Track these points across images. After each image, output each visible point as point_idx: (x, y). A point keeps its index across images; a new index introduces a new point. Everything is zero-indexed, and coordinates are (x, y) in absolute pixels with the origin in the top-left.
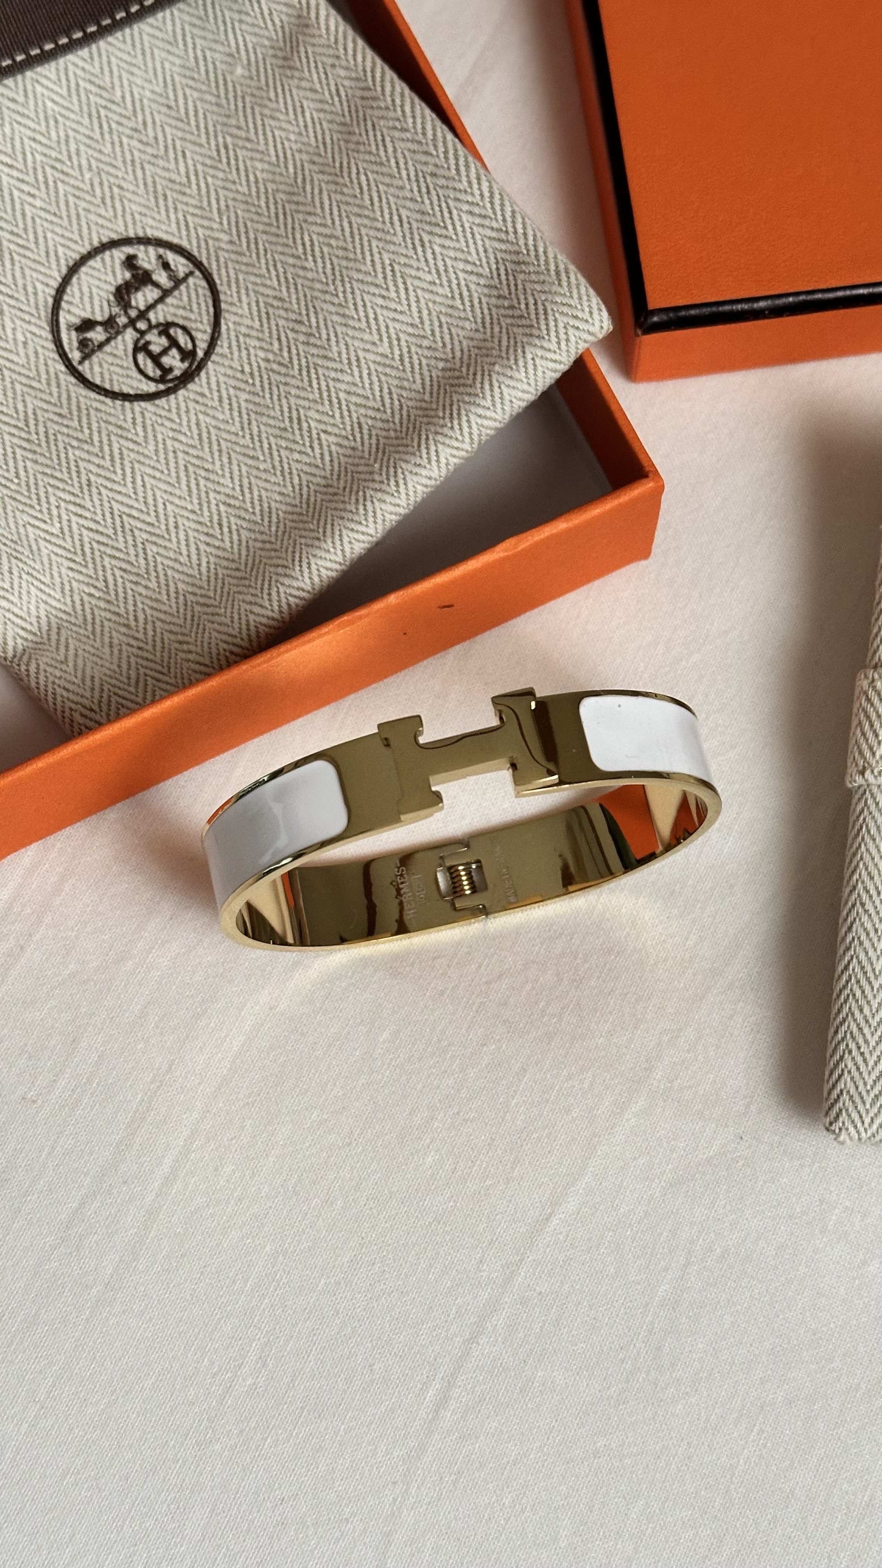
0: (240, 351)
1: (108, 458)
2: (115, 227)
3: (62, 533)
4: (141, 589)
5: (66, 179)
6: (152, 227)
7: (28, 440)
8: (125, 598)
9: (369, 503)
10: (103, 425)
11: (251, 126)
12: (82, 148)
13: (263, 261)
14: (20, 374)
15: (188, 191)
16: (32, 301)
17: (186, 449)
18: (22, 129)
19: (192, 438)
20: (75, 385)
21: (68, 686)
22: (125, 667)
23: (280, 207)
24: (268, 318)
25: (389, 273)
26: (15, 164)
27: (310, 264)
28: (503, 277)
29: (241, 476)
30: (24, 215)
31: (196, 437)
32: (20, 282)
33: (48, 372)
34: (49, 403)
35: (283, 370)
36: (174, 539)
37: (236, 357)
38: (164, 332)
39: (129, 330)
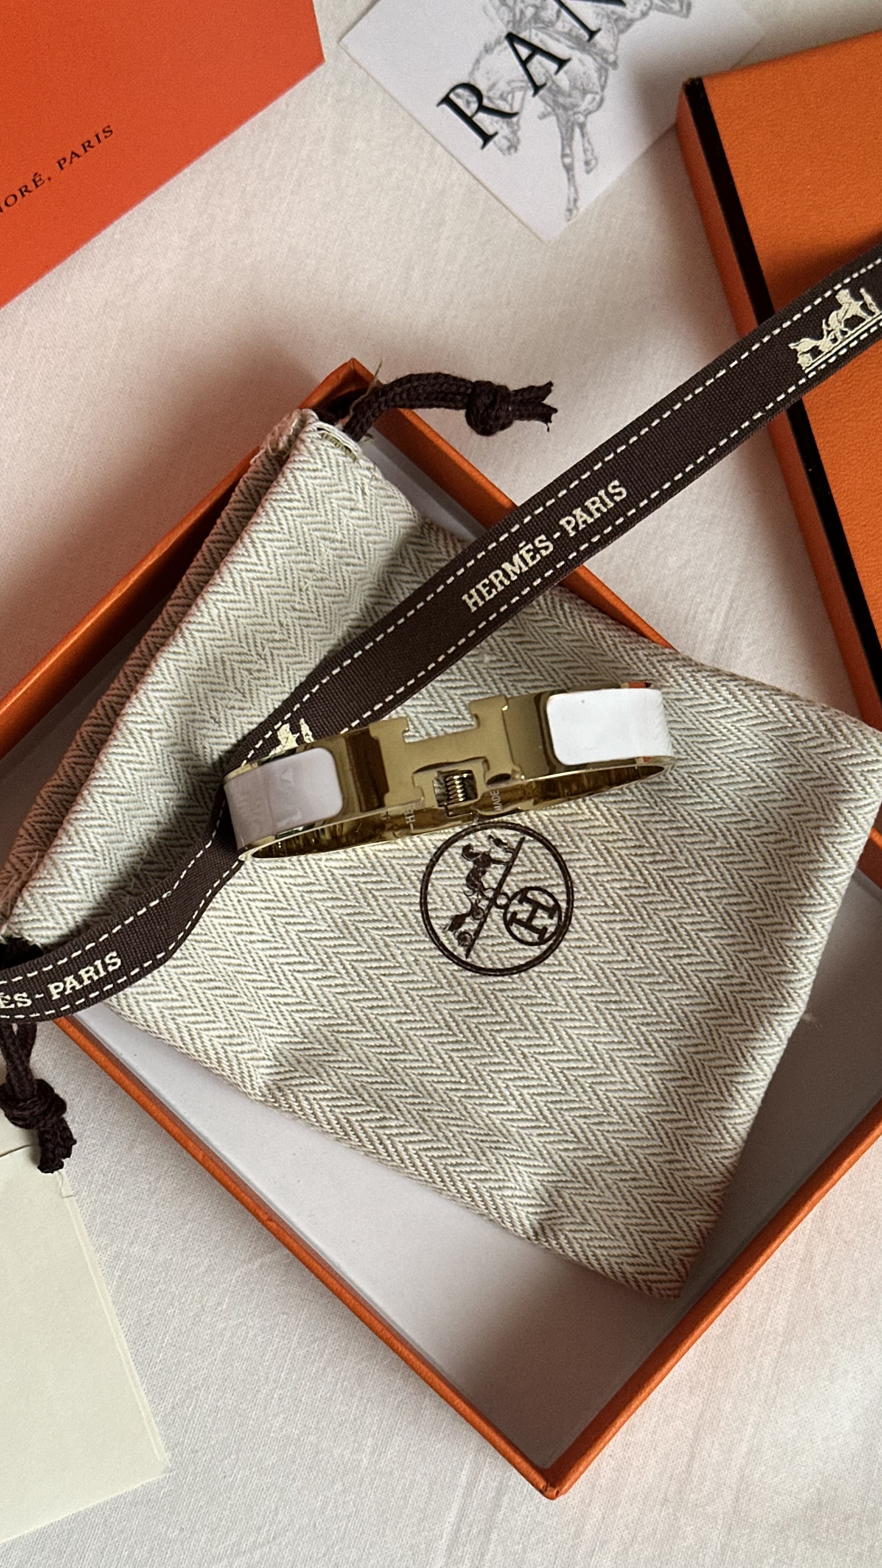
0: (596, 889)
3: (519, 1107)
4: (607, 1127)
7: (457, 1042)
8: (597, 1140)
9: (782, 988)
10: (513, 1001)
14: (424, 989)
16: (405, 922)
17: (590, 992)
19: (590, 980)
20: (471, 977)
22: (632, 1202)
24: (609, 852)
29: (646, 995)
31: (593, 977)
32: (389, 912)
33: (445, 977)
34: (459, 1002)
35: (643, 892)
36: (616, 1072)
37: (595, 896)
38: (524, 899)
39: (494, 909)
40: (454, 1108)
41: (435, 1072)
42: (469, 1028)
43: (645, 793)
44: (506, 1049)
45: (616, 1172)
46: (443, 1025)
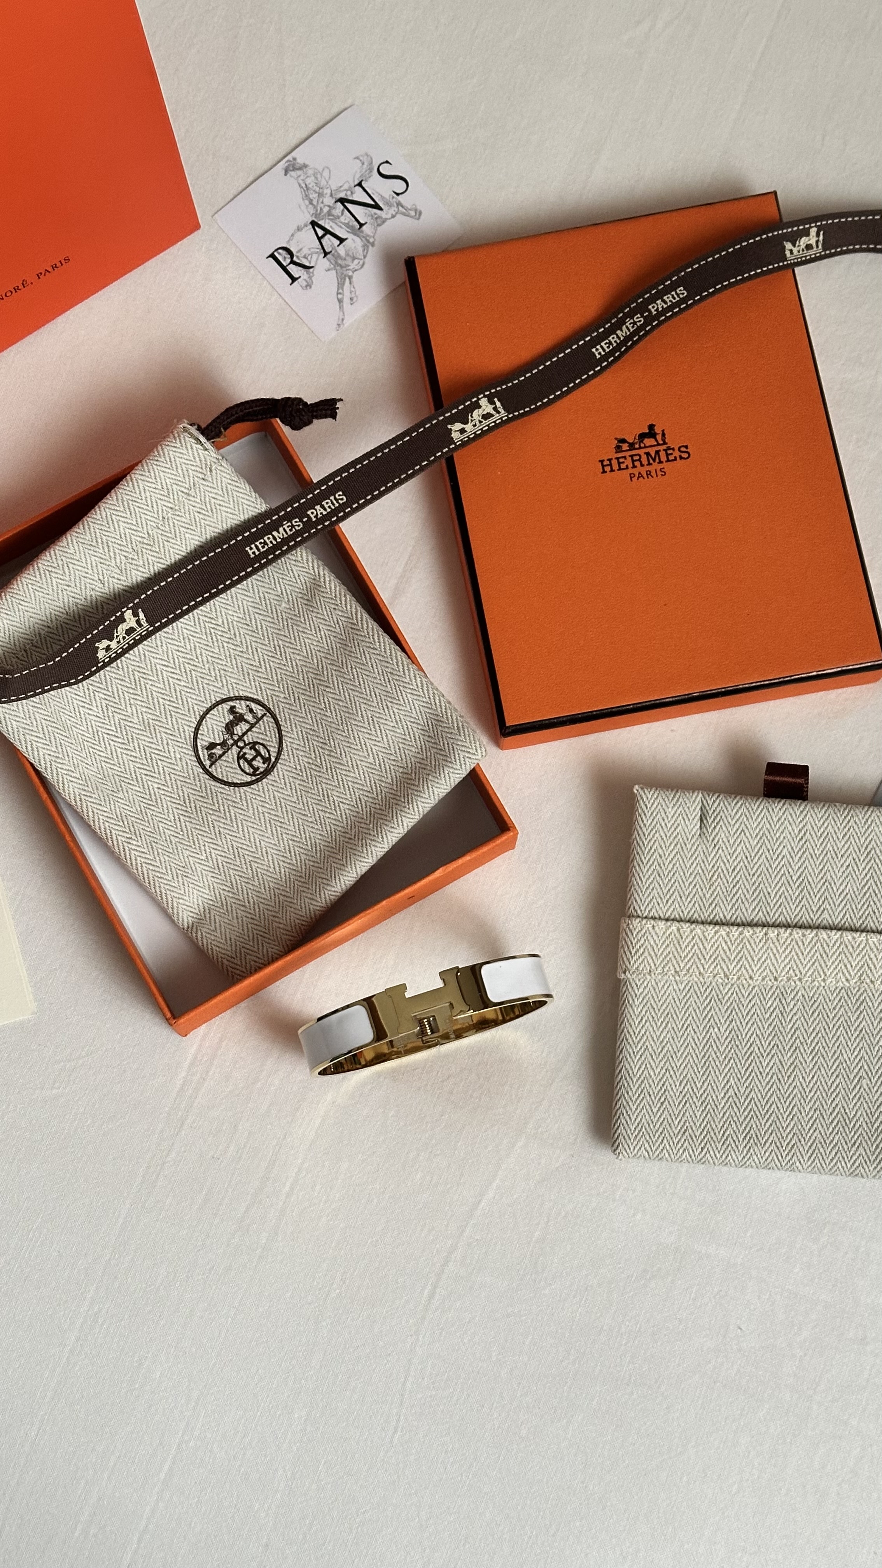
0: (294, 757)
1: (228, 819)
2: (223, 692)
3: (207, 859)
4: (250, 886)
5: (196, 669)
6: (242, 690)
7: (186, 811)
8: (242, 891)
9: (368, 847)
10: (225, 801)
11: (292, 635)
12: (203, 651)
13: (303, 709)
14: (179, 775)
15: (260, 670)
16: (182, 735)
17: (269, 811)
18: (172, 646)
19: (272, 805)
20: (208, 779)
21: (218, 944)
22: (246, 930)
23: (310, 681)
24: (308, 740)
25: (371, 722)
26: (169, 665)
27: (329, 714)
28: (431, 726)
29: (299, 824)
30: (175, 690)
31: (274, 804)
32: (176, 726)
33: (193, 774)
34: (196, 790)
35: (318, 769)
36: (266, 860)
37: (292, 761)
38: (253, 748)
39: (234, 747)
40: (170, 846)
41: (168, 823)
42: (195, 806)
43: (339, 715)
44: (211, 825)
45: (245, 911)
46: (182, 799)
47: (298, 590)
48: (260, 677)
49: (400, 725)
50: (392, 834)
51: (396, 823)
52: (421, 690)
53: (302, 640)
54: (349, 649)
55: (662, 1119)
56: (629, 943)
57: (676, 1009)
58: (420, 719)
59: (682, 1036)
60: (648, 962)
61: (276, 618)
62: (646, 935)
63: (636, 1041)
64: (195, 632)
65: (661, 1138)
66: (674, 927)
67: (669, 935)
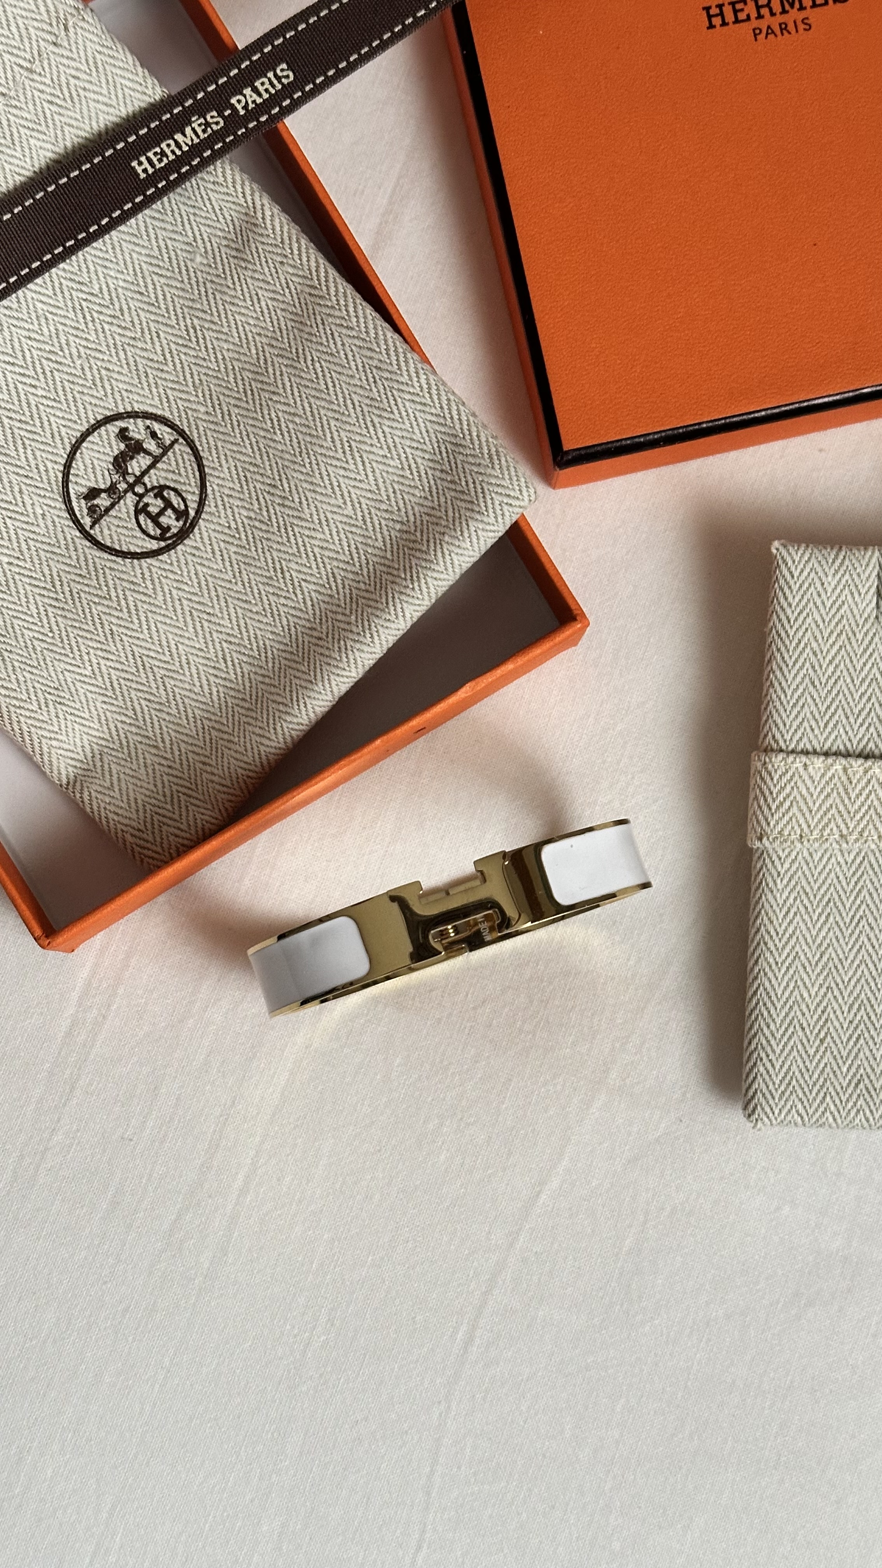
0: (225, 509)
1: (125, 610)
2: (107, 405)
3: (94, 674)
4: (165, 716)
5: (61, 368)
6: (137, 402)
7: (56, 599)
8: (152, 723)
9: (350, 653)
10: (118, 582)
11: (214, 310)
12: (71, 338)
13: (237, 431)
14: (42, 542)
15: (165, 368)
16: (44, 477)
17: (189, 597)
18: (19, 331)
19: (193, 586)
20: (90, 547)
21: (117, 810)
22: (160, 785)
23: (247, 384)
24: (247, 481)
25: (347, 449)
26: (16, 361)
27: (278, 438)
28: (444, 455)
29: (237, 617)
30: (28, 403)
31: (196, 585)
32: (33, 463)
33: (65, 539)
34: (70, 565)
35: (264, 527)
36: (188, 673)
37: (222, 515)
38: (159, 495)
39: (129, 495)
40: (34, 656)
41: (27, 618)
42: (71, 591)
43: (295, 440)
44: (97, 621)
45: (157, 755)
46: (48, 580)
47: (219, 233)
48: (165, 379)
49: (394, 453)
50: (387, 631)
51: (393, 612)
52: (427, 395)
53: (231, 318)
54: (307, 329)
55: (822, 1065)
56: (767, 793)
57: (841, 892)
58: (428, 442)
59: (851, 935)
60: (798, 821)
61: (186, 281)
62: (795, 779)
63: (780, 946)
64: (54, 306)
65: (822, 1094)
66: (839, 765)
67: (831, 779)
